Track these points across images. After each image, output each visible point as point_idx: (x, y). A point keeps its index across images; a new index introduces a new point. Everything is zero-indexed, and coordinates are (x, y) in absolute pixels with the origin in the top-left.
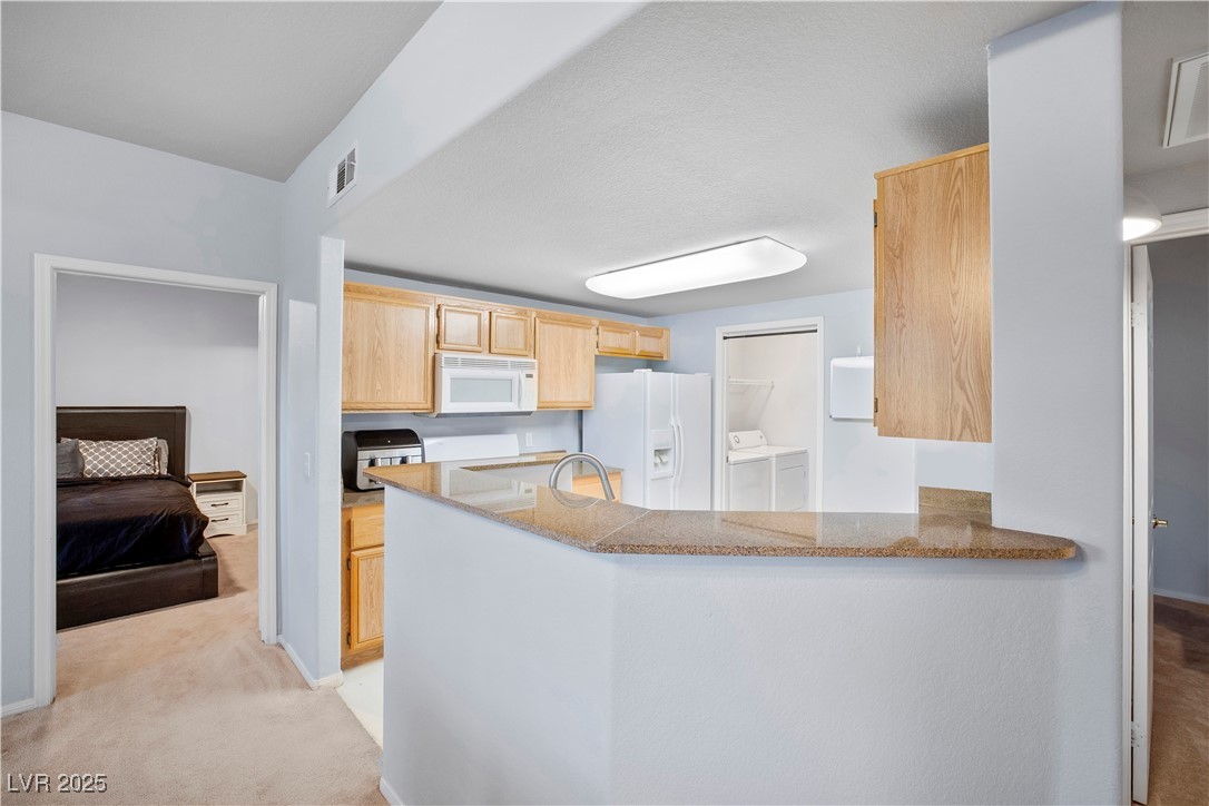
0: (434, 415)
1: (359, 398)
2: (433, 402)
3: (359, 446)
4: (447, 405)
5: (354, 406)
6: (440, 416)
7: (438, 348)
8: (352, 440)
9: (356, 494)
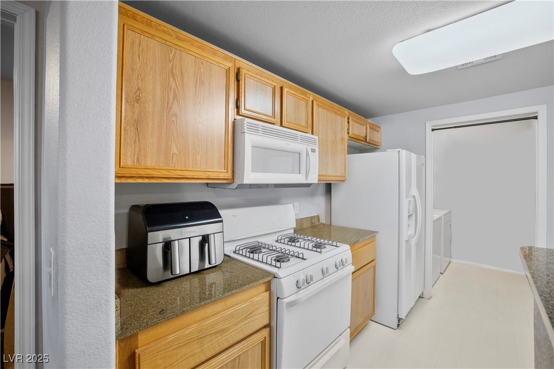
0: (234, 186)
1: (150, 162)
2: (233, 172)
3: (149, 226)
4: (250, 176)
5: (142, 172)
6: (242, 186)
7: (238, 114)
8: (140, 218)
9: (145, 289)
